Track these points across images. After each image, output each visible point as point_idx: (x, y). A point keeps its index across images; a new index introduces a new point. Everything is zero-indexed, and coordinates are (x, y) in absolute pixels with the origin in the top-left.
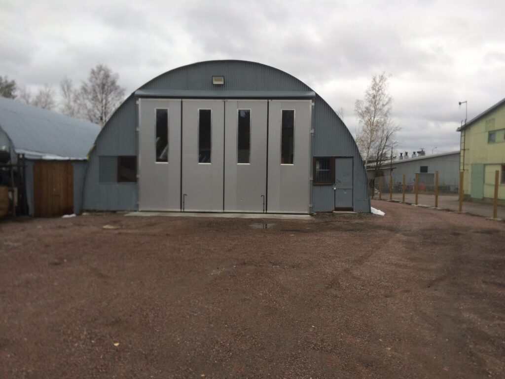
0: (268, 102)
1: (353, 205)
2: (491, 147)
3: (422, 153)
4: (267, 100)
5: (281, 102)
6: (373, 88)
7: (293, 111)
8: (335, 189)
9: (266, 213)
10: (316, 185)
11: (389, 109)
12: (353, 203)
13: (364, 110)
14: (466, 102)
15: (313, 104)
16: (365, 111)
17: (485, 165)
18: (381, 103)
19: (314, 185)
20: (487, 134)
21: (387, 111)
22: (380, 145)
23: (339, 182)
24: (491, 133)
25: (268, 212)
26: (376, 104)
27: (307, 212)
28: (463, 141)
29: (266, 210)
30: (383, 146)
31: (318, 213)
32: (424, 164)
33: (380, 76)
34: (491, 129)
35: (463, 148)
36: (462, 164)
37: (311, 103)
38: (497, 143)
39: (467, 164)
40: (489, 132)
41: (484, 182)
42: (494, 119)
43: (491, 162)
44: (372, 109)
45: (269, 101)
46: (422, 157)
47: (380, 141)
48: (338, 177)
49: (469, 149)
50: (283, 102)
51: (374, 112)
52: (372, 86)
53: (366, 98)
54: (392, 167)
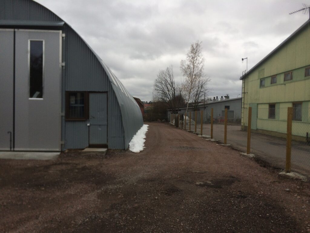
0: (15, 32)
1: (107, 141)
2: (262, 90)
3: (227, 97)
4: (12, 30)
5: (29, 32)
6: (192, 52)
7: (42, 42)
8: (88, 125)
9: (14, 151)
10: (69, 121)
11: (202, 67)
12: (107, 139)
13: (186, 67)
14: (247, 58)
15: (64, 35)
16: (188, 68)
17: (258, 104)
18: (197, 62)
19: (66, 121)
20: (259, 81)
21: (202, 68)
22: (197, 91)
23: (94, 118)
24: (261, 80)
25: (16, 149)
26: (194, 63)
27: (58, 150)
28: (243, 87)
29: (14, 147)
30: (199, 92)
31: (70, 150)
32: (227, 105)
33: (196, 44)
34: (262, 77)
35: (243, 92)
36: (243, 104)
37: (61, 35)
38: (266, 87)
39: (246, 104)
40: (261, 79)
41: (257, 117)
42: (264, 69)
43: (262, 103)
44: (192, 66)
45: (16, 30)
46: (227, 100)
47: (197, 88)
48: (92, 112)
49: (247, 93)
50: (30, 32)
51: (193, 68)
52: (191, 51)
53: (188, 59)
54: (205, 106)
